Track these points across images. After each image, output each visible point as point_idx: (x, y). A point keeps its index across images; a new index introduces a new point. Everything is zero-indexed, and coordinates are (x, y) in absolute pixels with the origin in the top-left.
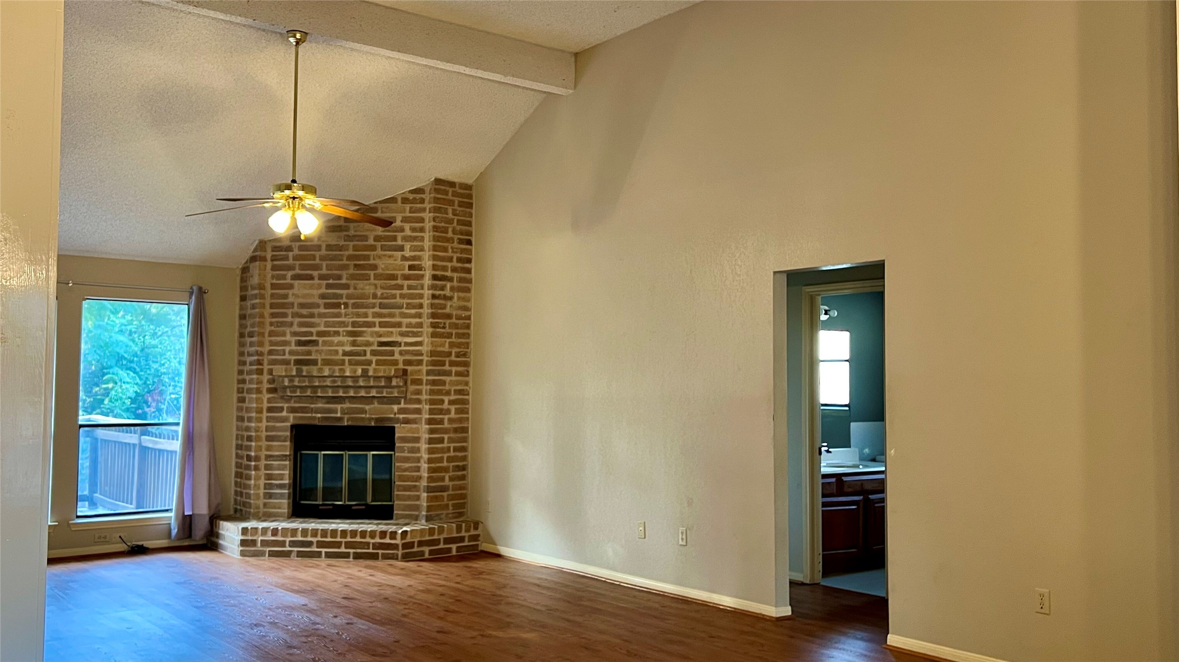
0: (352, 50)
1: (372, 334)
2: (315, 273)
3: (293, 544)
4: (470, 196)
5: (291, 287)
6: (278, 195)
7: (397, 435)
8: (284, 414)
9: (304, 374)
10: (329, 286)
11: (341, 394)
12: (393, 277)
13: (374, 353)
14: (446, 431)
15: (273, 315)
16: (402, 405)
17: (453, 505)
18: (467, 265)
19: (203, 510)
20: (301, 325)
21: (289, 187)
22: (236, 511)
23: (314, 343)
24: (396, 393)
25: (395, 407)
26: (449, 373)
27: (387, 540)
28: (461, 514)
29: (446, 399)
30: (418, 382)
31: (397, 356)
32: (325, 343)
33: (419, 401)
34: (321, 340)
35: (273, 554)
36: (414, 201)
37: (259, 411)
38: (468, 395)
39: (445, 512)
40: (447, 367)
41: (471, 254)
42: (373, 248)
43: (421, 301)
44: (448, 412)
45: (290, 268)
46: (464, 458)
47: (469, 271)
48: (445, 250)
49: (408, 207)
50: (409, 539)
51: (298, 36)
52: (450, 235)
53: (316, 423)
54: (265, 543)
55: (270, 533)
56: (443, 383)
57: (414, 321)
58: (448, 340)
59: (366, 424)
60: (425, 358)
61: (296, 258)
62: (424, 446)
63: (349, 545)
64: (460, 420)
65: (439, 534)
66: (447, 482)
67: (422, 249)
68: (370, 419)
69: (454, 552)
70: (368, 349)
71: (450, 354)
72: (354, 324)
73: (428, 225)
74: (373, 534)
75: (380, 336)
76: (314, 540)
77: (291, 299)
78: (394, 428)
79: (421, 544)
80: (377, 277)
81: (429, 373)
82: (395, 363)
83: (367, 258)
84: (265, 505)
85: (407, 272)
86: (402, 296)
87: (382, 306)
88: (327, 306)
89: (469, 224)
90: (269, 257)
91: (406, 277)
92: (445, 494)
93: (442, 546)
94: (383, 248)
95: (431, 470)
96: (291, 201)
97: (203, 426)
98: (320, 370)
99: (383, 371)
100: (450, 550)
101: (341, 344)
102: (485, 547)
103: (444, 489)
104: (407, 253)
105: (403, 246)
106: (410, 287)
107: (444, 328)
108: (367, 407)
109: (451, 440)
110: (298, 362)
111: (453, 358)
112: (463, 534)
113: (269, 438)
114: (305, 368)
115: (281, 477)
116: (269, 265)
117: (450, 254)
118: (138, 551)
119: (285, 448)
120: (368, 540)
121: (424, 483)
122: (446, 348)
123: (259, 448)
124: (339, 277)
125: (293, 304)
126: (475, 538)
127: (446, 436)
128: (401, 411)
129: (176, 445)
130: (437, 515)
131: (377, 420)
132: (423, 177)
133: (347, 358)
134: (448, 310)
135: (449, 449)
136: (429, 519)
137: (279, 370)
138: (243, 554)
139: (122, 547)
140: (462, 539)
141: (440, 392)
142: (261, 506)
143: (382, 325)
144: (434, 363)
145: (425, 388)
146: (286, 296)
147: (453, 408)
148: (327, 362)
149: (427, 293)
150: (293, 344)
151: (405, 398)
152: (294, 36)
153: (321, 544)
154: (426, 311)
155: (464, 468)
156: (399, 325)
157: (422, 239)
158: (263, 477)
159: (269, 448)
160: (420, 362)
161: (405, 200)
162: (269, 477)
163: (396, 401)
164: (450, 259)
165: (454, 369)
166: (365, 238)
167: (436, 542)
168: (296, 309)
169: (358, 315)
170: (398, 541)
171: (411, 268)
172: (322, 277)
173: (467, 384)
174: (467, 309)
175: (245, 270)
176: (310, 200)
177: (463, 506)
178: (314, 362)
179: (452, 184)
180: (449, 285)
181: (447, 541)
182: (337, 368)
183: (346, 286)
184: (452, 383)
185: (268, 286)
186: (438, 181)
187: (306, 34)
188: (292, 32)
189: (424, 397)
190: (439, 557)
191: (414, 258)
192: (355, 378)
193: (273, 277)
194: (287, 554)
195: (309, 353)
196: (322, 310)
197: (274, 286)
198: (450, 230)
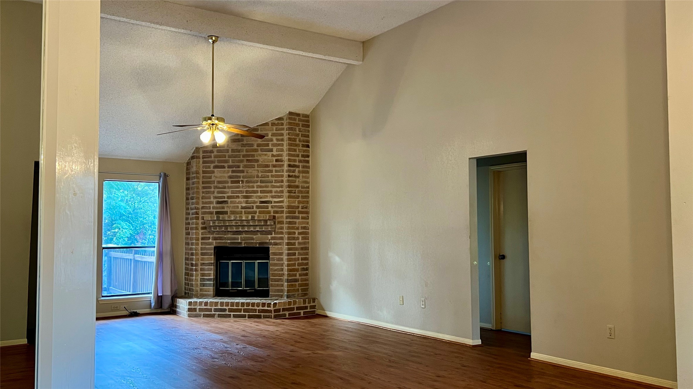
0: (242, 44)
1: (256, 197)
2: (226, 165)
3: (216, 310)
4: (308, 121)
5: (213, 172)
6: (204, 123)
7: (270, 252)
8: (211, 241)
9: (221, 219)
10: (233, 172)
11: (240, 230)
12: (267, 166)
13: (258, 207)
14: (296, 249)
15: (204, 188)
16: (273, 235)
17: (302, 289)
18: (307, 159)
19: (168, 292)
20: (219, 192)
21: (210, 119)
22: (185, 293)
23: (226, 202)
24: (270, 228)
25: (269, 236)
26: (298, 218)
27: (266, 308)
28: (306, 294)
29: (297, 232)
30: (281, 223)
31: (270, 209)
32: (231, 202)
33: (282, 233)
34: (229, 200)
35: (205, 316)
36: (278, 124)
37: (197, 239)
38: (308, 229)
39: (297, 293)
40: (297, 214)
41: (309, 153)
42: (256, 150)
43: (283, 178)
44: (298, 238)
45: (212, 162)
46: (307, 264)
47: (308, 162)
48: (295, 150)
49: (274, 128)
50: (277, 307)
51: (214, 38)
52: (298, 142)
53: (228, 245)
54: (200, 310)
55: (203, 304)
56: (295, 223)
57: (278, 189)
58: (297, 200)
59: (254, 245)
60: (285, 210)
61: (216, 157)
62: (285, 257)
63: (245, 311)
64: (304, 243)
65: (294, 305)
66: (298, 277)
67: (282, 150)
68: (256, 243)
69: (302, 315)
70: (255, 205)
71: (298, 207)
72: (247, 192)
73: (286, 137)
74: (258, 305)
75: (261, 198)
76: (227, 308)
77: (213, 179)
78: (269, 248)
79: (284, 310)
80: (259, 166)
81: (287, 218)
82: (269, 212)
83: (253, 156)
84: (201, 290)
85: (274, 163)
86: (272, 176)
87: (262, 182)
88: (232, 182)
89: (308, 136)
90: (201, 156)
91: (274, 166)
92: (297, 283)
93: (295, 311)
94: (262, 150)
95: (289, 270)
96: (211, 126)
97: (167, 247)
98: (229, 217)
99: (263, 217)
100: (300, 313)
101: (240, 203)
102: (319, 312)
103: (296, 280)
104: (275, 153)
105: (272, 149)
106: (276, 171)
107: (295, 193)
108: (254, 237)
109: (300, 254)
110: (217, 213)
111: (300, 209)
112: (307, 305)
113: (203, 254)
114: (221, 216)
115: (209, 275)
116: (201, 160)
117: (297, 153)
118: (134, 314)
119: (211, 259)
120: (256, 308)
121: (286, 277)
122: (296, 204)
123: (197, 260)
124: (239, 167)
125: (214, 181)
126: (314, 307)
127: (297, 252)
128: (273, 238)
129: (153, 259)
130: (293, 295)
131: (260, 243)
132: (282, 111)
133: (243, 210)
134: (297, 184)
135: (298, 259)
136: (288, 297)
137: (208, 217)
138: (189, 316)
139: (125, 313)
140: (306, 308)
141: (293, 228)
142: (199, 291)
143: (262, 192)
144: (289, 212)
145: (285, 226)
146: (210, 177)
147: (300, 237)
148: (233, 213)
149: (285, 174)
150: (215, 203)
151: (275, 231)
152: (212, 39)
153: (231, 310)
154: (285, 184)
155: (307, 269)
156: (271, 192)
157: (283, 145)
158: (199, 275)
159: (202, 259)
160: (282, 212)
161: (273, 124)
162: (203, 275)
163: (270, 233)
164: (298, 156)
165: (301, 215)
166: (252, 145)
167: (293, 309)
168: (216, 184)
169: (249, 187)
170: (272, 308)
171: (277, 161)
172: (229, 167)
173: (308, 223)
174: (308, 183)
175: (188, 164)
176: (222, 125)
177: (307, 290)
178: (226, 213)
179: (298, 115)
180: (297, 169)
181: (298, 308)
182: (238, 215)
183: (243, 172)
184: (299, 223)
185: (201, 172)
186: (291, 113)
187: (218, 37)
188: (211, 37)
189: (285, 230)
190: (294, 317)
191: (278, 155)
192: (248, 221)
193: (203, 167)
194: (213, 316)
195: (223, 208)
196: (230, 185)
197: (204, 172)
198: (297, 140)
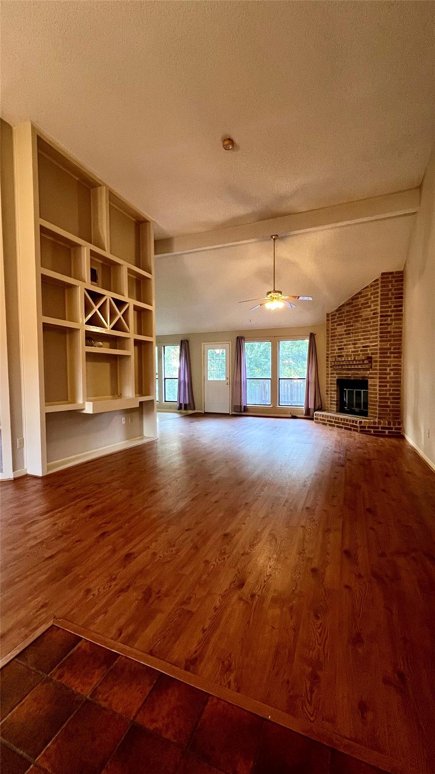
1: (360, 343)
2: (343, 322)
3: (328, 421)
4: (402, 276)
5: (336, 329)
7: (369, 383)
8: (335, 375)
9: (340, 360)
10: (347, 327)
11: (349, 367)
12: (367, 319)
13: (361, 351)
14: (388, 382)
15: (332, 340)
16: (371, 372)
17: (392, 414)
18: (399, 308)
19: (312, 406)
20: (339, 342)
23: (343, 349)
24: (367, 366)
25: (368, 372)
26: (390, 357)
27: (354, 424)
28: (397, 418)
29: (388, 369)
30: (376, 361)
31: (369, 352)
32: (346, 349)
33: (376, 370)
34: (345, 347)
36: (374, 285)
37: (328, 374)
39: (388, 416)
40: (388, 355)
41: (402, 303)
42: (361, 309)
43: (377, 327)
44: (389, 374)
45: (336, 322)
46: (398, 394)
47: (401, 311)
48: (387, 303)
49: (372, 288)
51: (274, 237)
53: (344, 378)
56: (386, 361)
57: (374, 336)
58: (389, 343)
59: (359, 379)
60: (379, 351)
61: (338, 318)
62: (378, 388)
64: (396, 378)
66: (389, 404)
67: (377, 305)
68: (359, 377)
69: (386, 434)
70: (359, 349)
71: (390, 349)
72: (355, 340)
73: (380, 294)
75: (363, 344)
77: (336, 333)
78: (368, 380)
80: (362, 320)
81: (380, 357)
82: (368, 354)
83: (359, 313)
84: (330, 407)
85: (372, 316)
86: (370, 326)
87: (364, 331)
88: (347, 334)
89: (401, 289)
90: (331, 319)
91: (371, 318)
92: (388, 409)
94: (364, 308)
95: (380, 398)
97: (312, 379)
98: (345, 359)
99: (363, 358)
100: (384, 432)
101: (351, 348)
102: (403, 433)
103: (387, 406)
104: (372, 308)
105: (371, 305)
106: (374, 322)
107: (386, 338)
108: (359, 372)
109: (390, 386)
110: (338, 356)
111: (392, 350)
112: (392, 426)
113: (331, 384)
114: (340, 358)
115: (334, 398)
116: (330, 322)
117: (390, 304)
118: (294, 417)
119: (334, 387)
120: (348, 423)
121: (378, 403)
122: (388, 346)
124: (350, 323)
125: (337, 335)
126: (397, 429)
127: (388, 384)
128: (370, 374)
130: (384, 417)
131: (362, 377)
132: (378, 273)
133: (353, 353)
134: (389, 330)
135: (390, 390)
136: (379, 418)
137: (333, 359)
138: (315, 422)
139: (290, 416)
140: (391, 428)
141: (384, 366)
142: (328, 407)
143: (364, 339)
144: (382, 353)
145: (378, 364)
147: (392, 372)
148: (346, 356)
149: (379, 323)
150: (337, 350)
151: (371, 368)
153: (335, 422)
154: (378, 331)
155: (398, 398)
156: (369, 338)
157: (377, 301)
159: (331, 387)
160: (376, 354)
161: (372, 286)
162: (331, 397)
163: (367, 369)
164: (390, 307)
165: (392, 355)
166: (358, 305)
167: (377, 428)
169: (356, 336)
170: (358, 425)
171: (374, 314)
172: (345, 324)
173: (400, 361)
177: (398, 415)
178: (342, 356)
179: (391, 273)
180: (389, 318)
183: (352, 326)
184: (391, 361)
186: (383, 274)
189: (378, 367)
190: (379, 434)
191: (375, 310)
193: (331, 326)
195: (341, 353)
196: (345, 336)
197: (332, 329)
198: (390, 294)
